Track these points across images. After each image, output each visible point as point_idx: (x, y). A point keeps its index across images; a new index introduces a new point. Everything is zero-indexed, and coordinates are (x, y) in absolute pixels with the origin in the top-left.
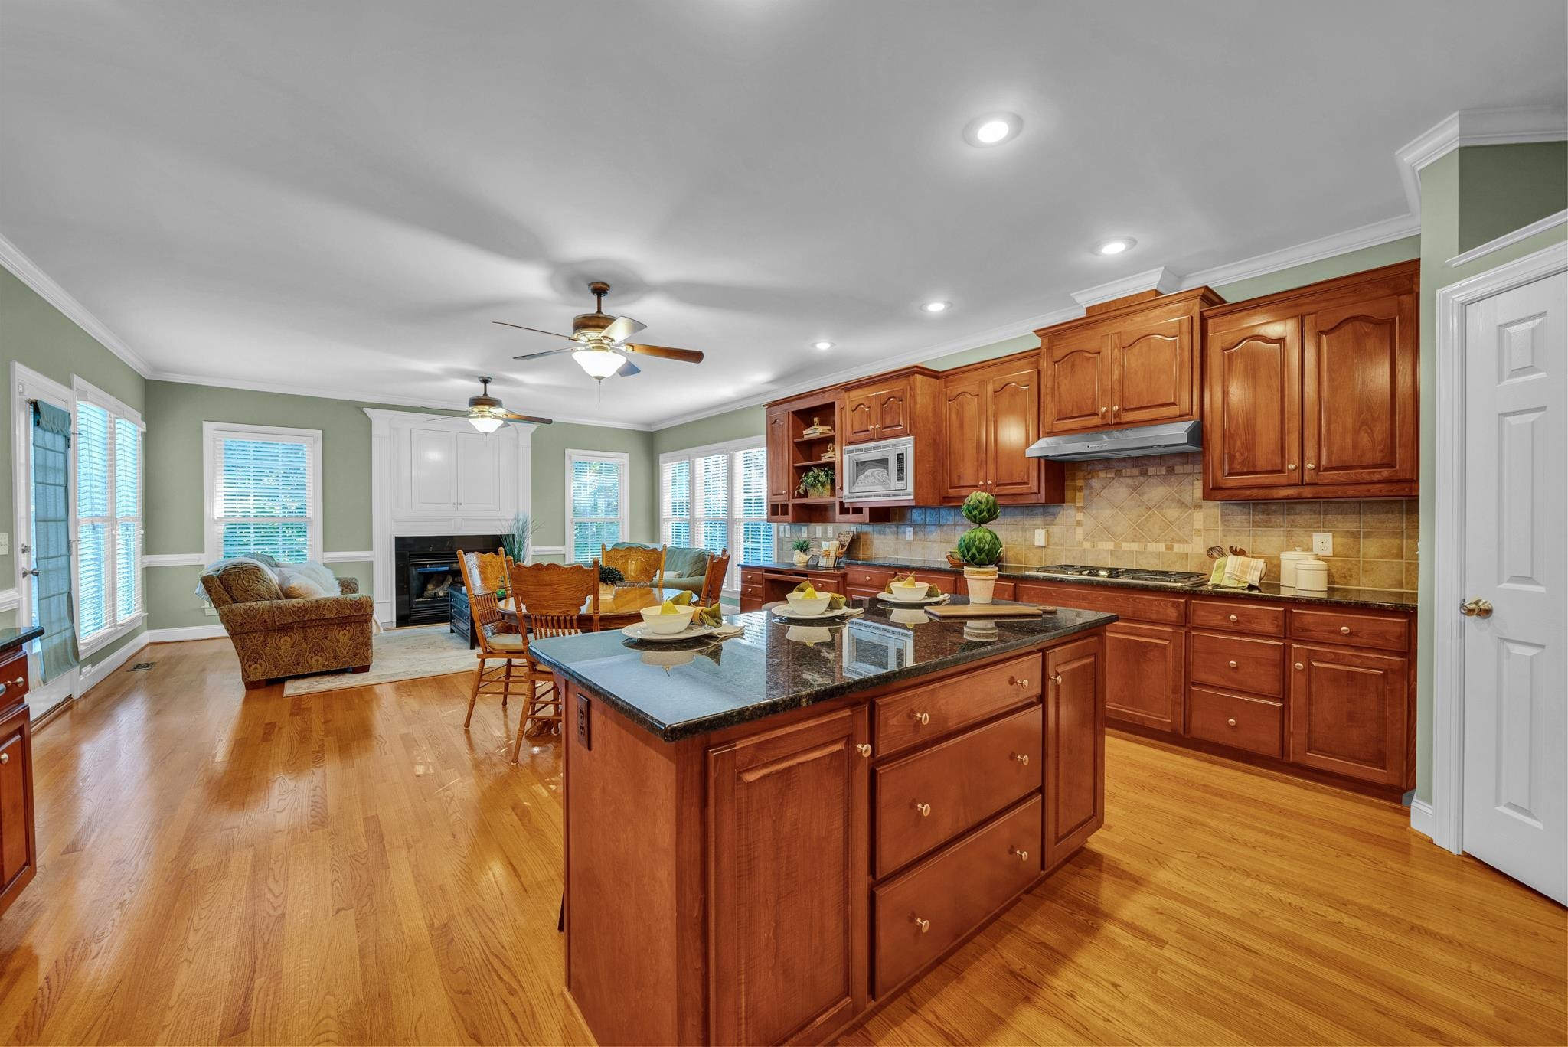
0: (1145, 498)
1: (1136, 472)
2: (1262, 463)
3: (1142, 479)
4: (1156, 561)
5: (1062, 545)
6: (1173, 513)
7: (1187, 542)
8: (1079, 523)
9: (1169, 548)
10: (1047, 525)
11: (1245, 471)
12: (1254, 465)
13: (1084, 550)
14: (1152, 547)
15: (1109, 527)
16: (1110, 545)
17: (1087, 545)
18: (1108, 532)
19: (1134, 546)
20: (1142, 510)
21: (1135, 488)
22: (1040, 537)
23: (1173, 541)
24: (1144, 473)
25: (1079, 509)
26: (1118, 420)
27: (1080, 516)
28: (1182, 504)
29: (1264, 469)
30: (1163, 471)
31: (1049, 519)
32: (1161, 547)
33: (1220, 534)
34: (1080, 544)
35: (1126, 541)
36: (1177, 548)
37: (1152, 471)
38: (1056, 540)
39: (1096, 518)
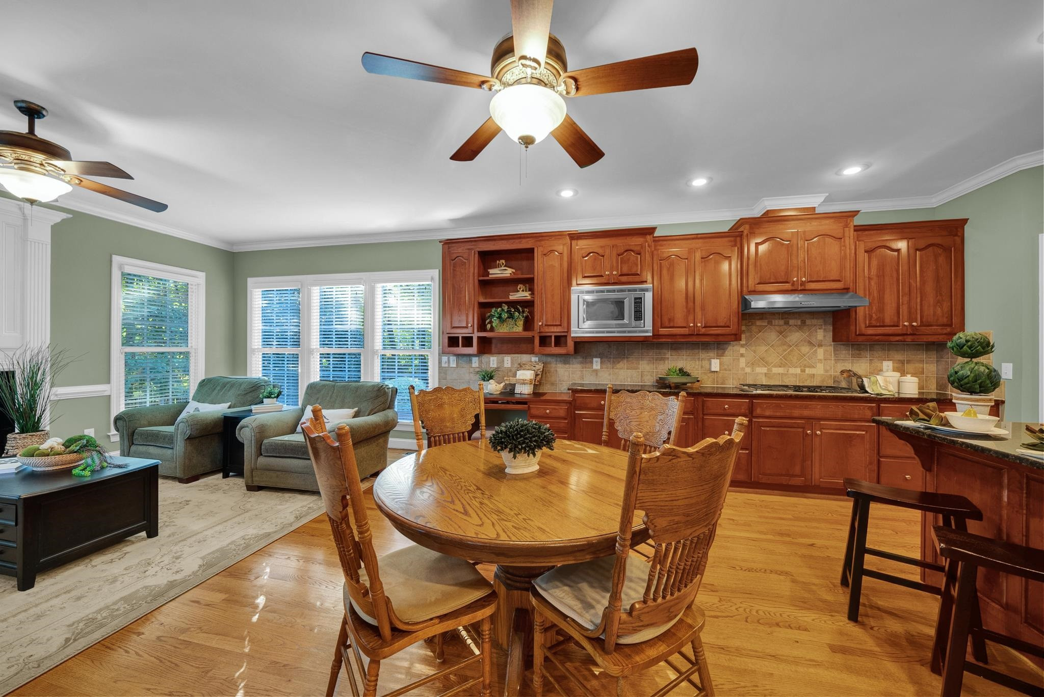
0: (788, 339)
1: (782, 322)
2: (888, 321)
3: (785, 327)
4: (795, 379)
5: (730, 370)
6: (805, 349)
7: (814, 367)
8: (742, 355)
9: (802, 371)
10: (719, 356)
11: (878, 324)
12: (883, 322)
13: (746, 373)
14: (792, 371)
15: (764, 358)
16: (764, 370)
17: (748, 370)
18: (764, 361)
19: (781, 370)
20: (785, 347)
21: (781, 333)
22: (715, 365)
23: (805, 366)
24: (787, 323)
25: (742, 346)
26: (803, 288)
27: (743, 350)
28: (811, 344)
29: (889, 324)
30: (799, 322)
31: (720, 352)
32: (798, 371)
33: (833, 362)
34: (743, 369)
35: (775, 366)
36: (808, 371)
37: (791, 322)
38: (726, 367)
39: (755, 352)
